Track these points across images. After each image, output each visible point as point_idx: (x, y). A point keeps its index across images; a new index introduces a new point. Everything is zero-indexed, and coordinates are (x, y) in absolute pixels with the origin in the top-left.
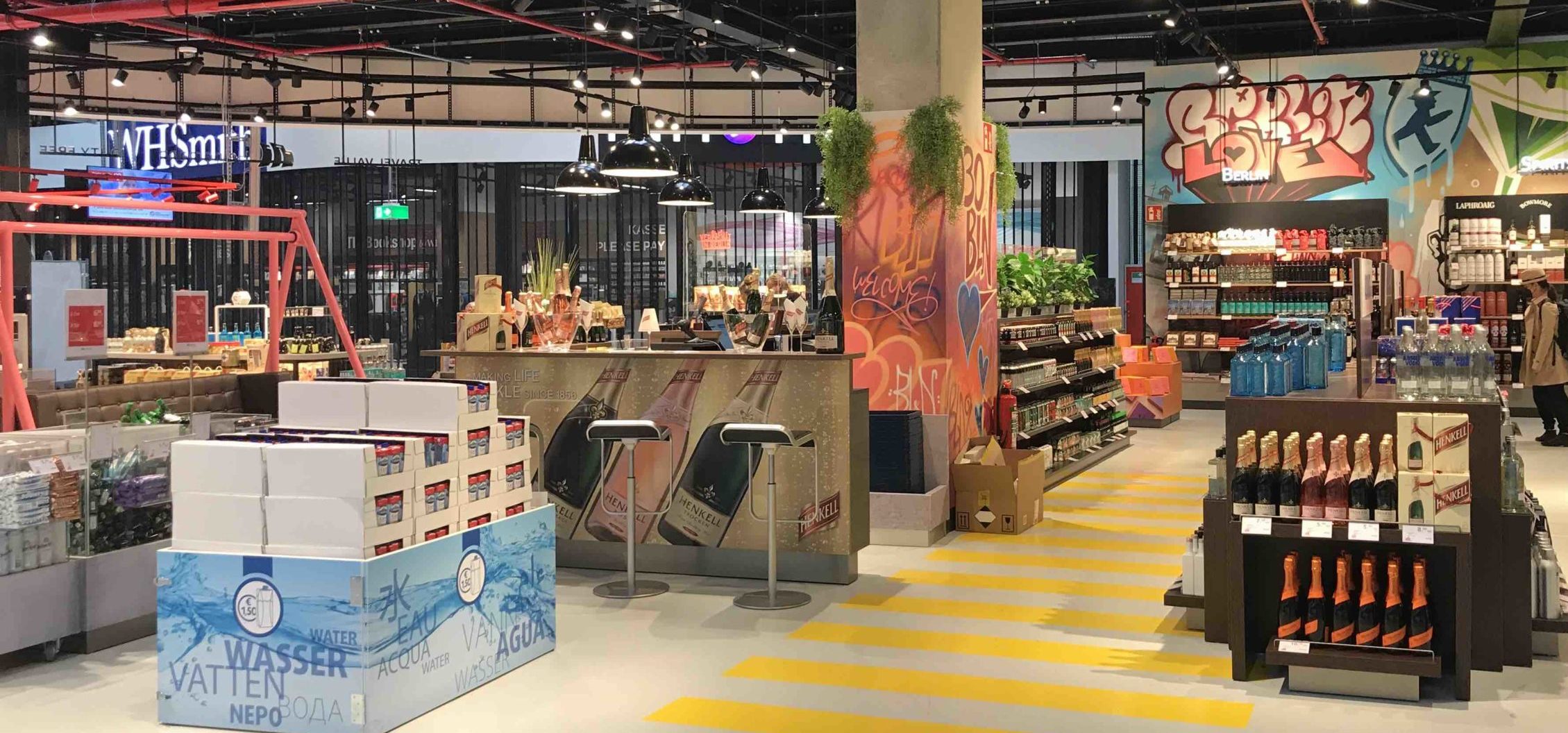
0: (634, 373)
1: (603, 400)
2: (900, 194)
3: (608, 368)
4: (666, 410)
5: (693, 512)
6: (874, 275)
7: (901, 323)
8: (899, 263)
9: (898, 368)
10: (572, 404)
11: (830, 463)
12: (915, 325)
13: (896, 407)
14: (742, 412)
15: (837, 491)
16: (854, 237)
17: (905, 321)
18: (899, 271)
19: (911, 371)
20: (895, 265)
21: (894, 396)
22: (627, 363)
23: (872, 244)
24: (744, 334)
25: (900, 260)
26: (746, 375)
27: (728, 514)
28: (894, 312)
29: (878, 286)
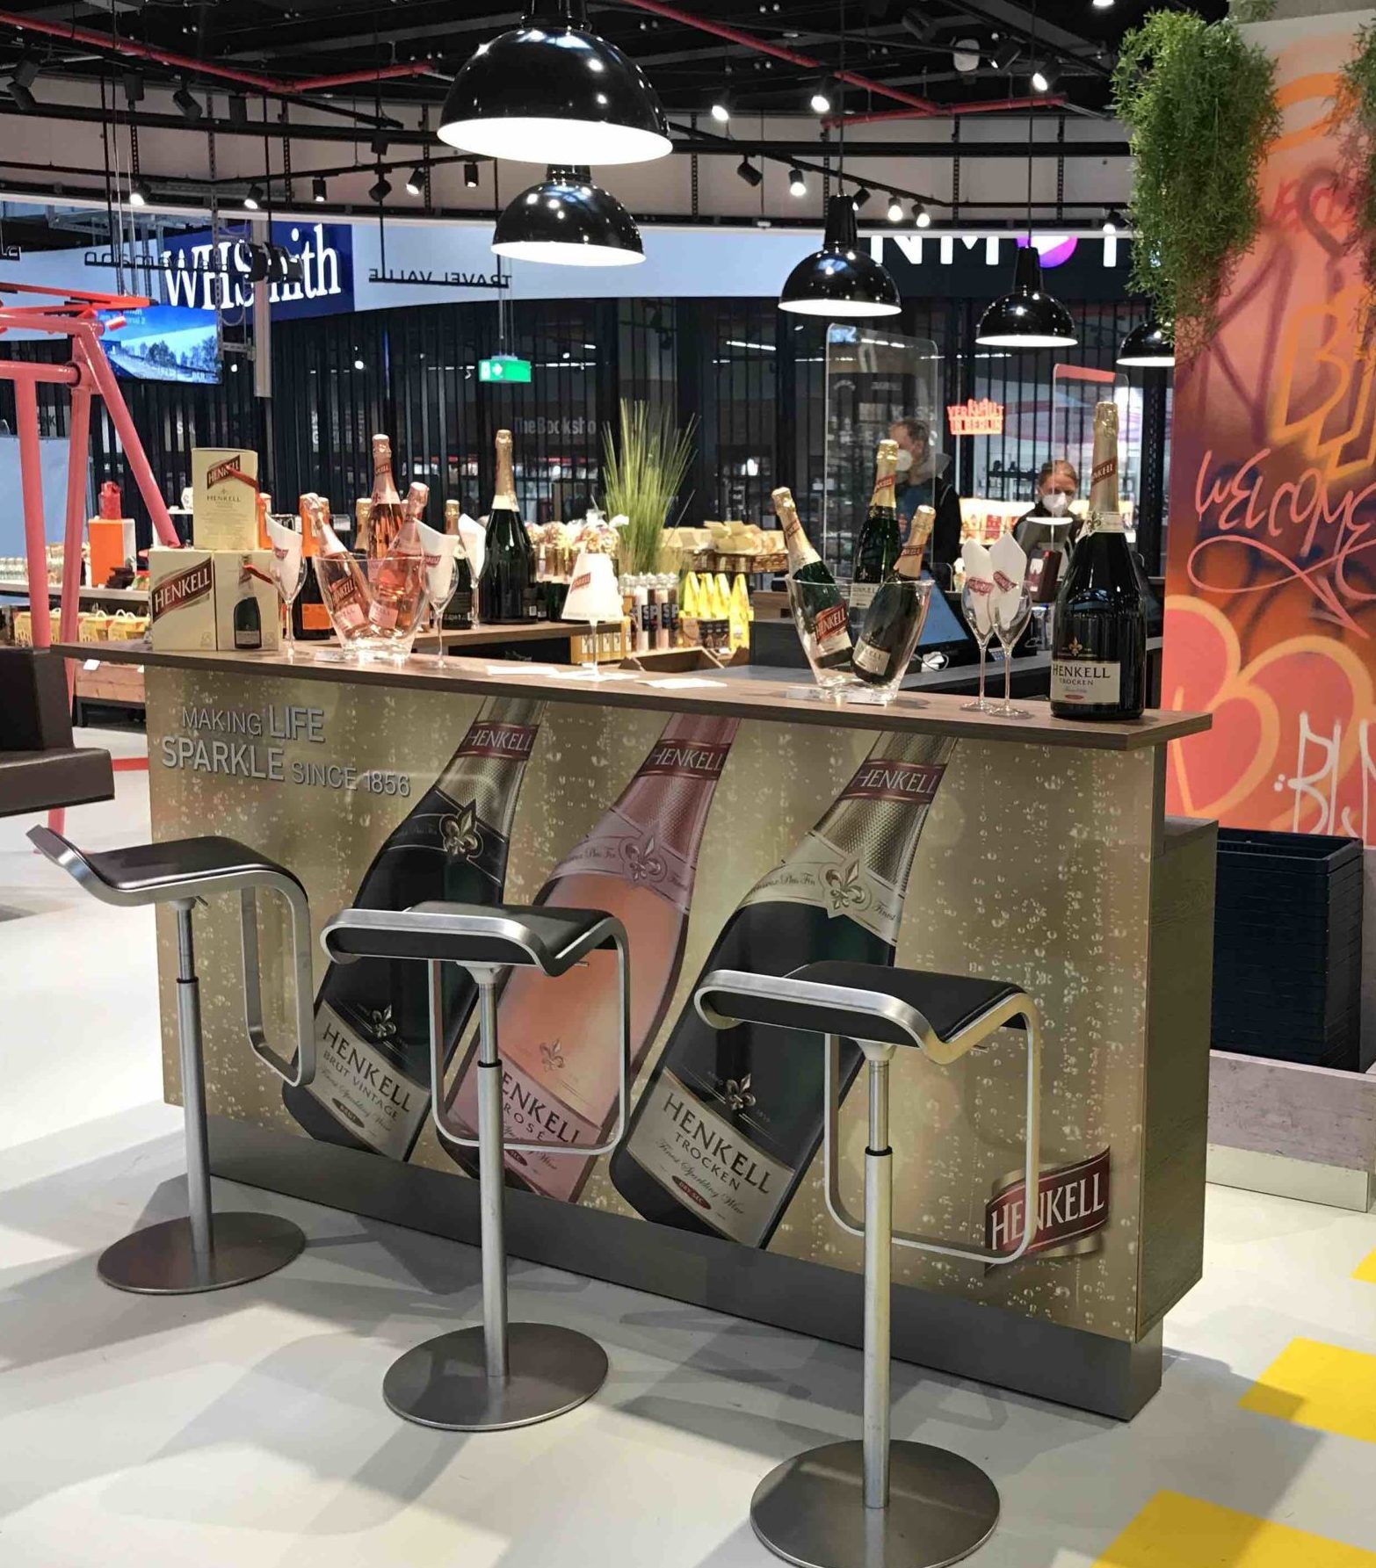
0: (546, 736)
1: (473, 805)
2: (1336, 251)
3: (484, 716)
4: (629, 850)
5: (698, 1143)
6: (1252, 475)
7: (1319, 604)
8: (1322, 441)
9: (1304, 719)
10: (399, 811)
11: (1084, 1062)
12: (1356, 610)
13: (1290, 822)
14: (831, 877)
15: (1103, 1146)
16: (1205, 370)
17: (1331, 601)
18: (1320, 464)
19: (1337, 730)
20: (1312, 449)
21: (1289, 793)
22: (529, 710)
23: (1252, 388)
24: (844, 641)
25: (1326, 436)
26: (842, 771)
27: (789, 1163)
28: (1300, 574)
29: (1263, 503)
